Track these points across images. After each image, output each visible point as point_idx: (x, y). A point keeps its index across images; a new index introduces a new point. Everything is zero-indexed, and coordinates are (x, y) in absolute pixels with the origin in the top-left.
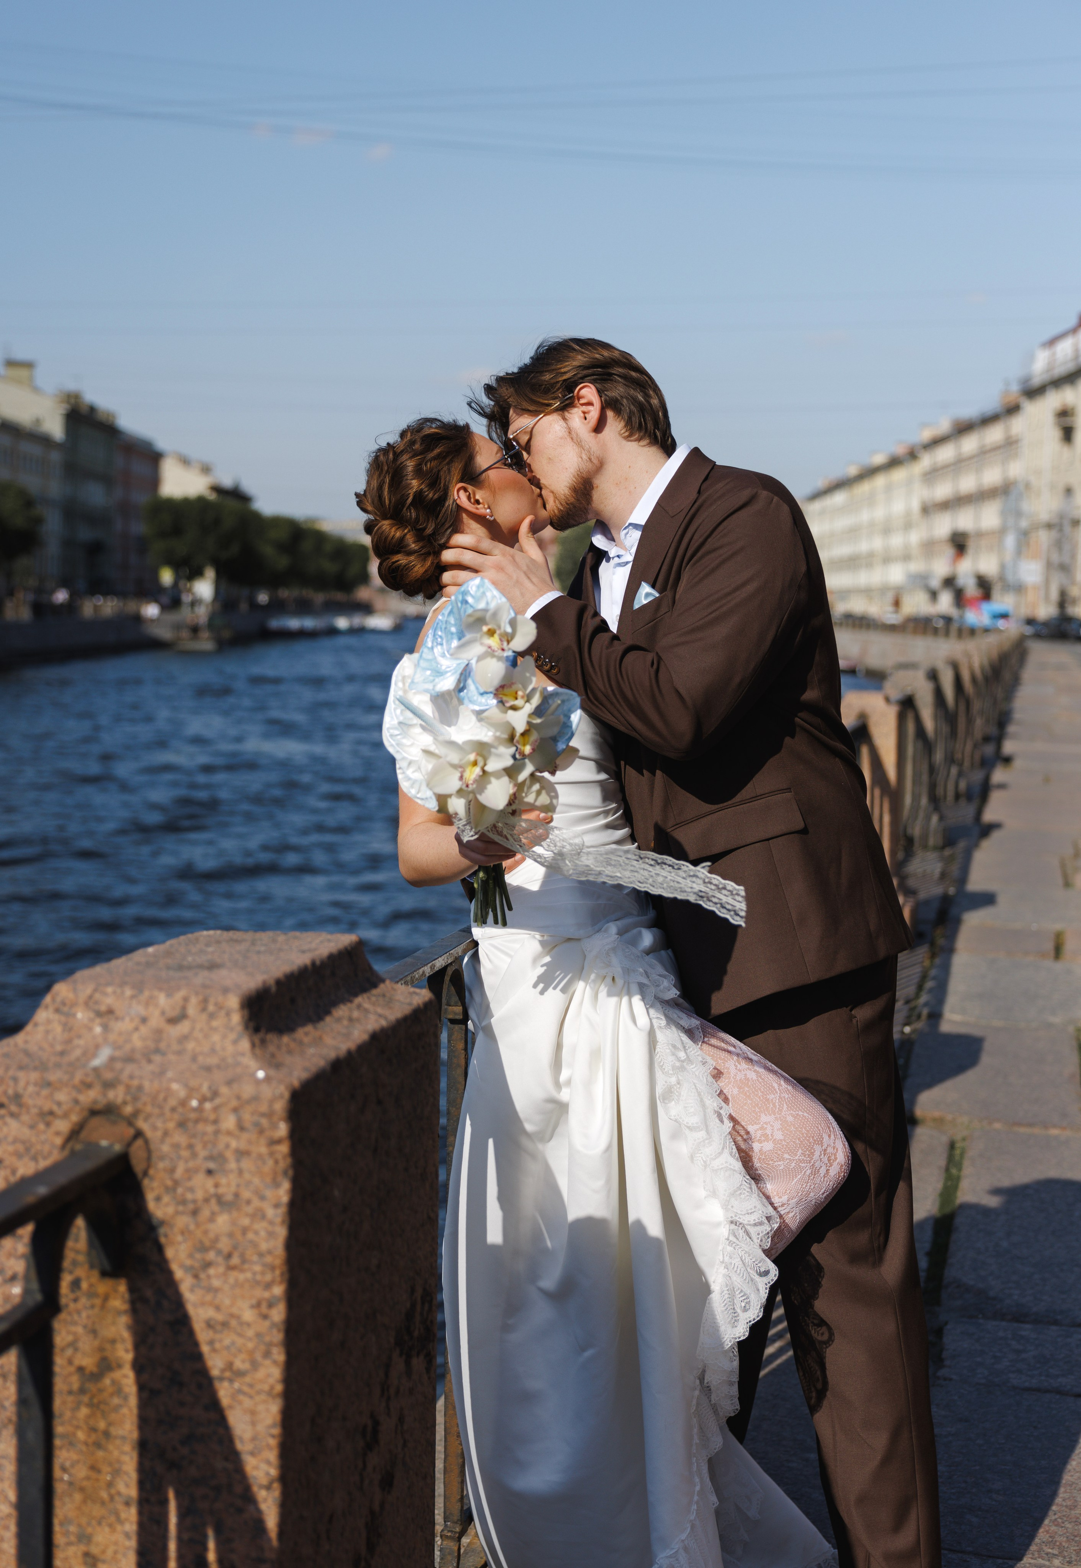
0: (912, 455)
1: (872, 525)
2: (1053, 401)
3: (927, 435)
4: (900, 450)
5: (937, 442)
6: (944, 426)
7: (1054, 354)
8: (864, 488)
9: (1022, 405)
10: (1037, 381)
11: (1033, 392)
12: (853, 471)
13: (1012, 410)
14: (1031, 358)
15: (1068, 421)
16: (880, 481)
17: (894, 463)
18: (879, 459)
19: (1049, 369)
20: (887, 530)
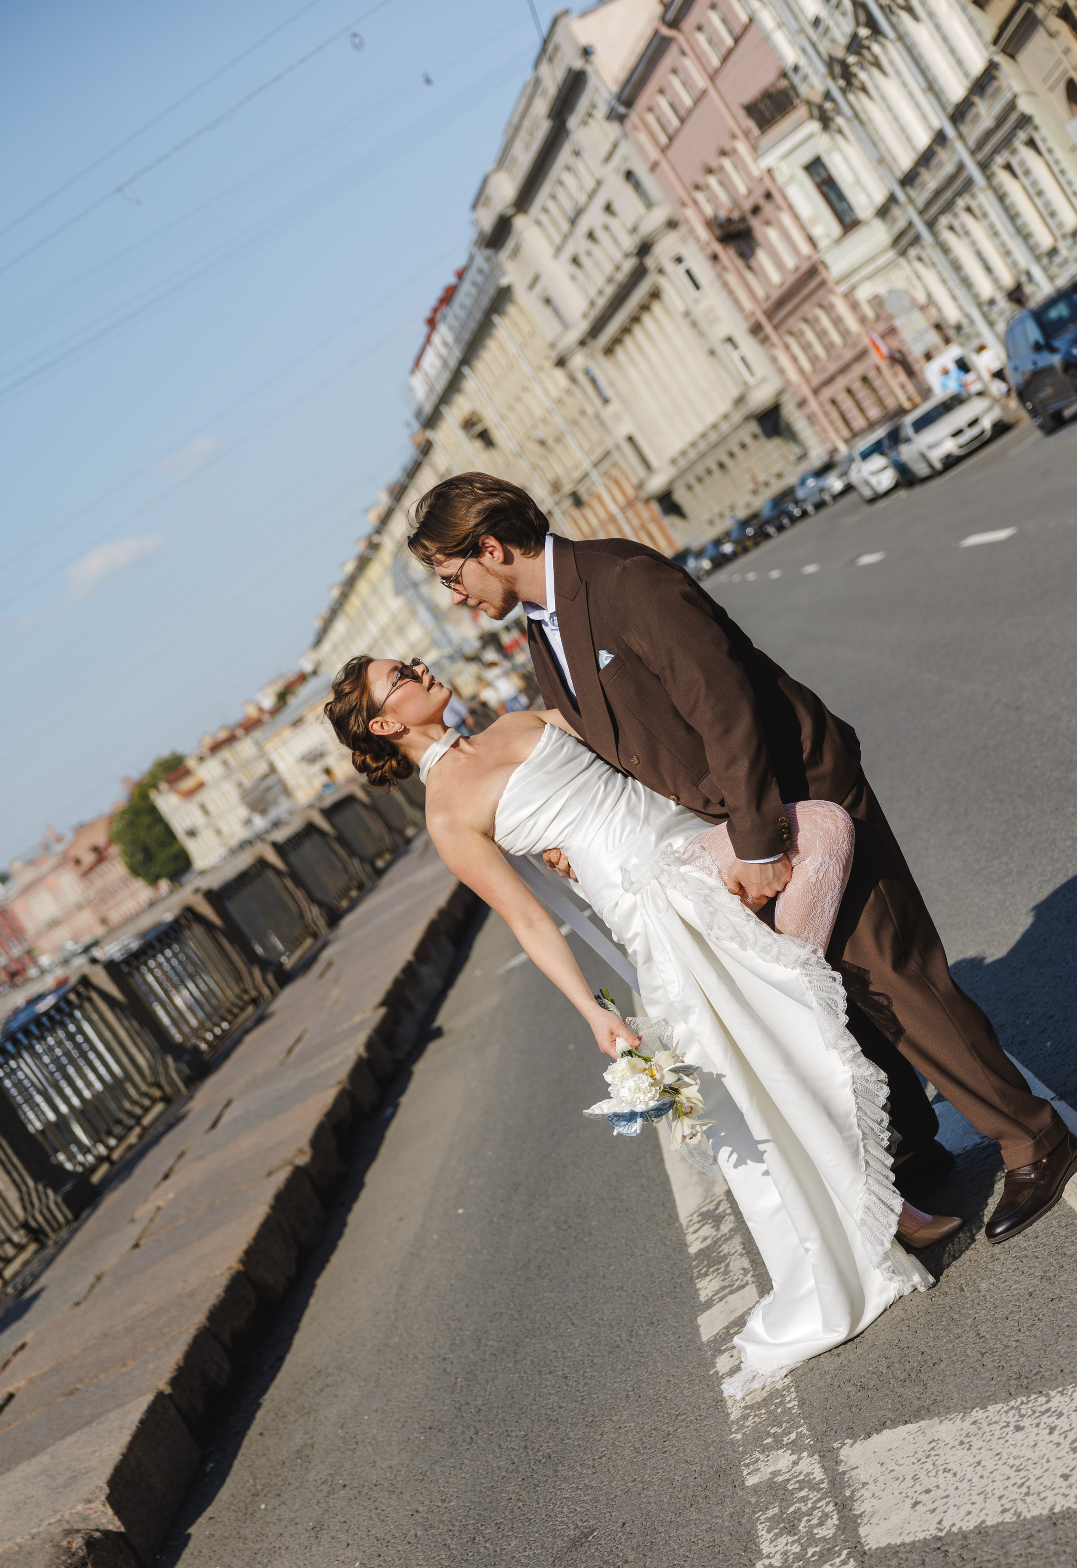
0: (374, 547)
1: (383, 631)
2: (453, 416)
3: (373, 518)
4: (360, 547)
5: (385, 519)
6: (383, 500)
7: (426, 374)
8: (354, 602)
9: (431, 439)
10: (428, 409)
11: (431, 421)
12: (335, 593)
13: (426, 448)
14: (411, 390)
15: (478, 428)
16: (362, 587)
17: (363, 563)
18: (350, 567)
19: (431, 390)
20: (401, 630)
